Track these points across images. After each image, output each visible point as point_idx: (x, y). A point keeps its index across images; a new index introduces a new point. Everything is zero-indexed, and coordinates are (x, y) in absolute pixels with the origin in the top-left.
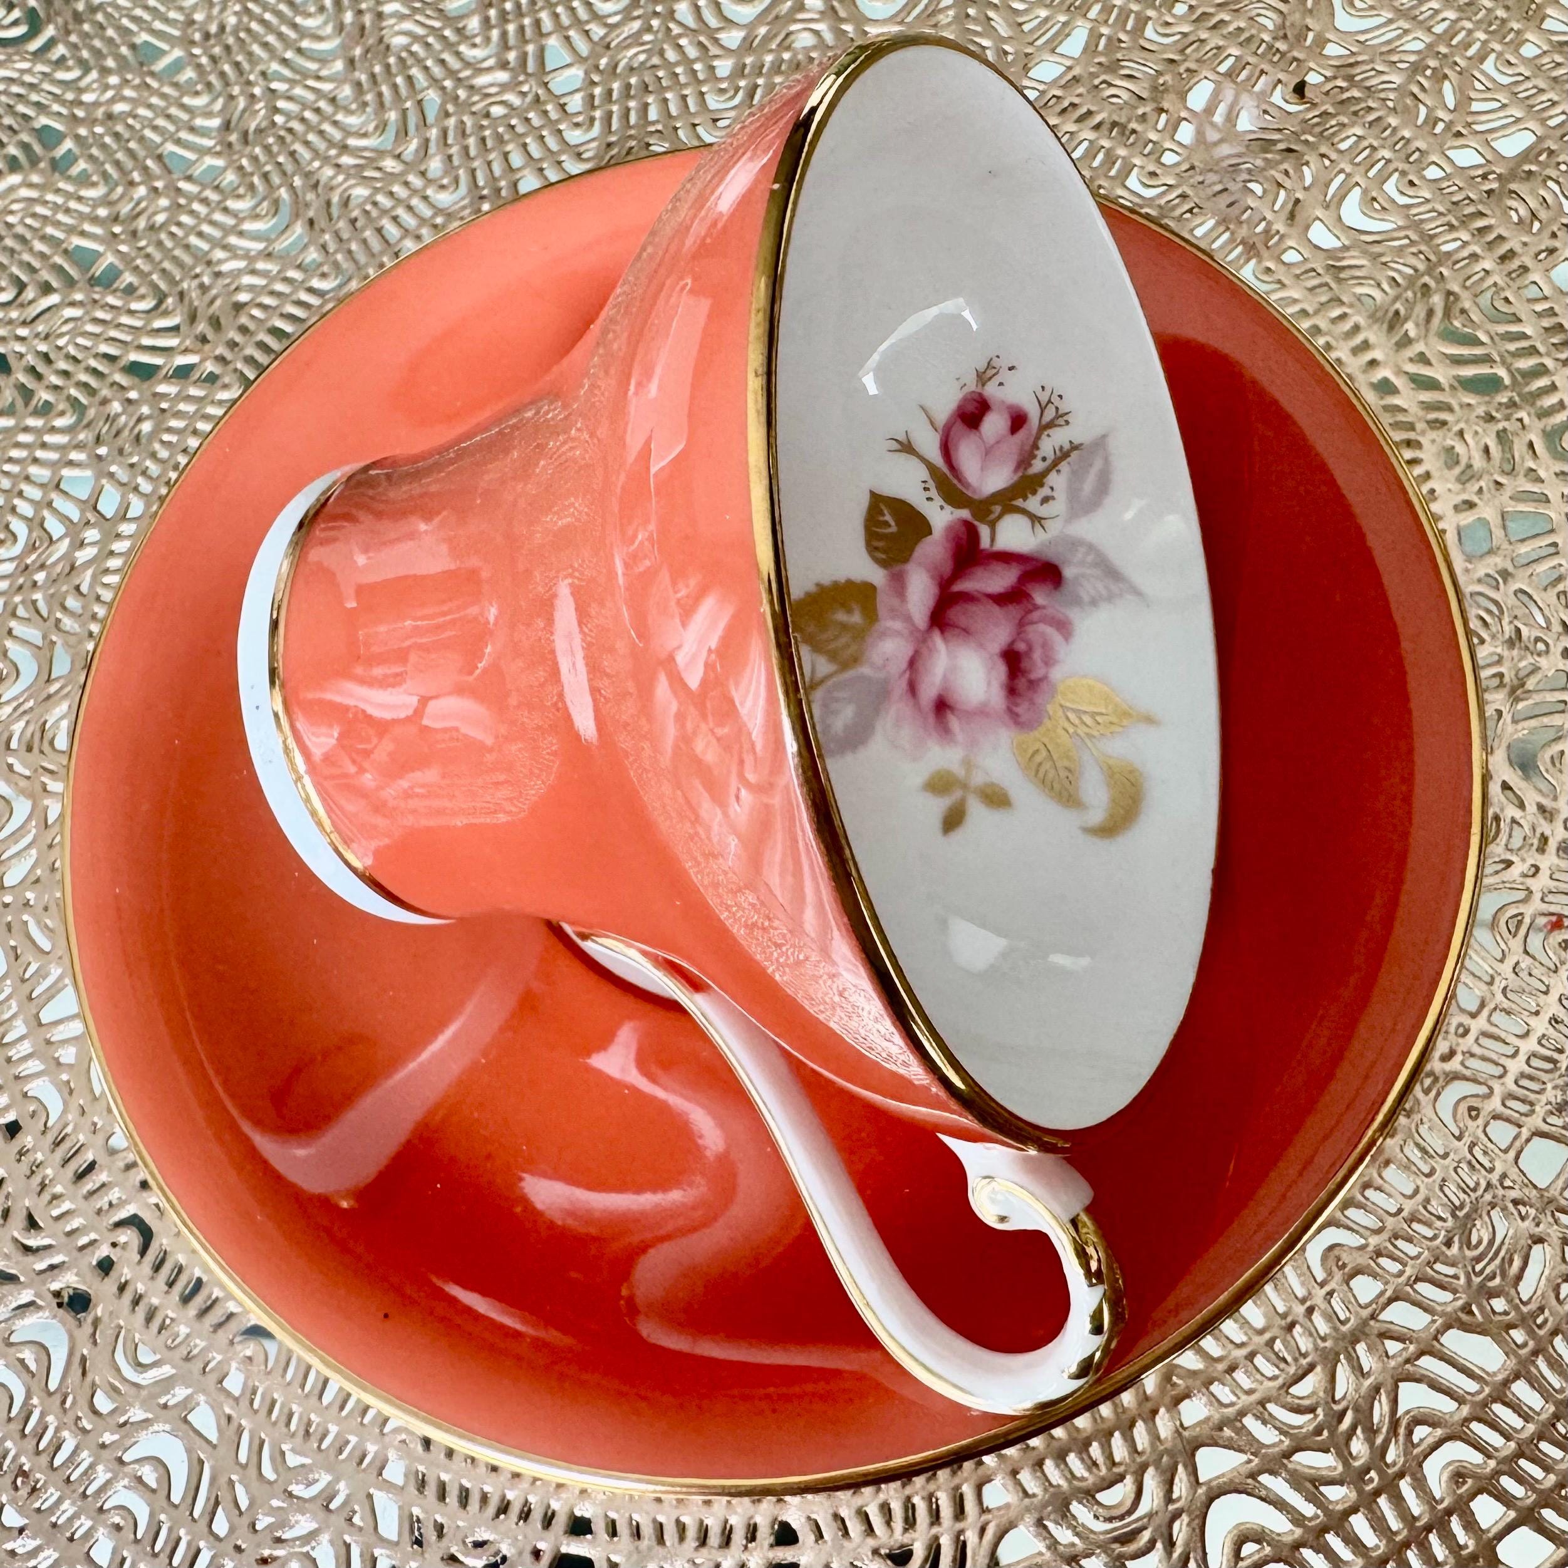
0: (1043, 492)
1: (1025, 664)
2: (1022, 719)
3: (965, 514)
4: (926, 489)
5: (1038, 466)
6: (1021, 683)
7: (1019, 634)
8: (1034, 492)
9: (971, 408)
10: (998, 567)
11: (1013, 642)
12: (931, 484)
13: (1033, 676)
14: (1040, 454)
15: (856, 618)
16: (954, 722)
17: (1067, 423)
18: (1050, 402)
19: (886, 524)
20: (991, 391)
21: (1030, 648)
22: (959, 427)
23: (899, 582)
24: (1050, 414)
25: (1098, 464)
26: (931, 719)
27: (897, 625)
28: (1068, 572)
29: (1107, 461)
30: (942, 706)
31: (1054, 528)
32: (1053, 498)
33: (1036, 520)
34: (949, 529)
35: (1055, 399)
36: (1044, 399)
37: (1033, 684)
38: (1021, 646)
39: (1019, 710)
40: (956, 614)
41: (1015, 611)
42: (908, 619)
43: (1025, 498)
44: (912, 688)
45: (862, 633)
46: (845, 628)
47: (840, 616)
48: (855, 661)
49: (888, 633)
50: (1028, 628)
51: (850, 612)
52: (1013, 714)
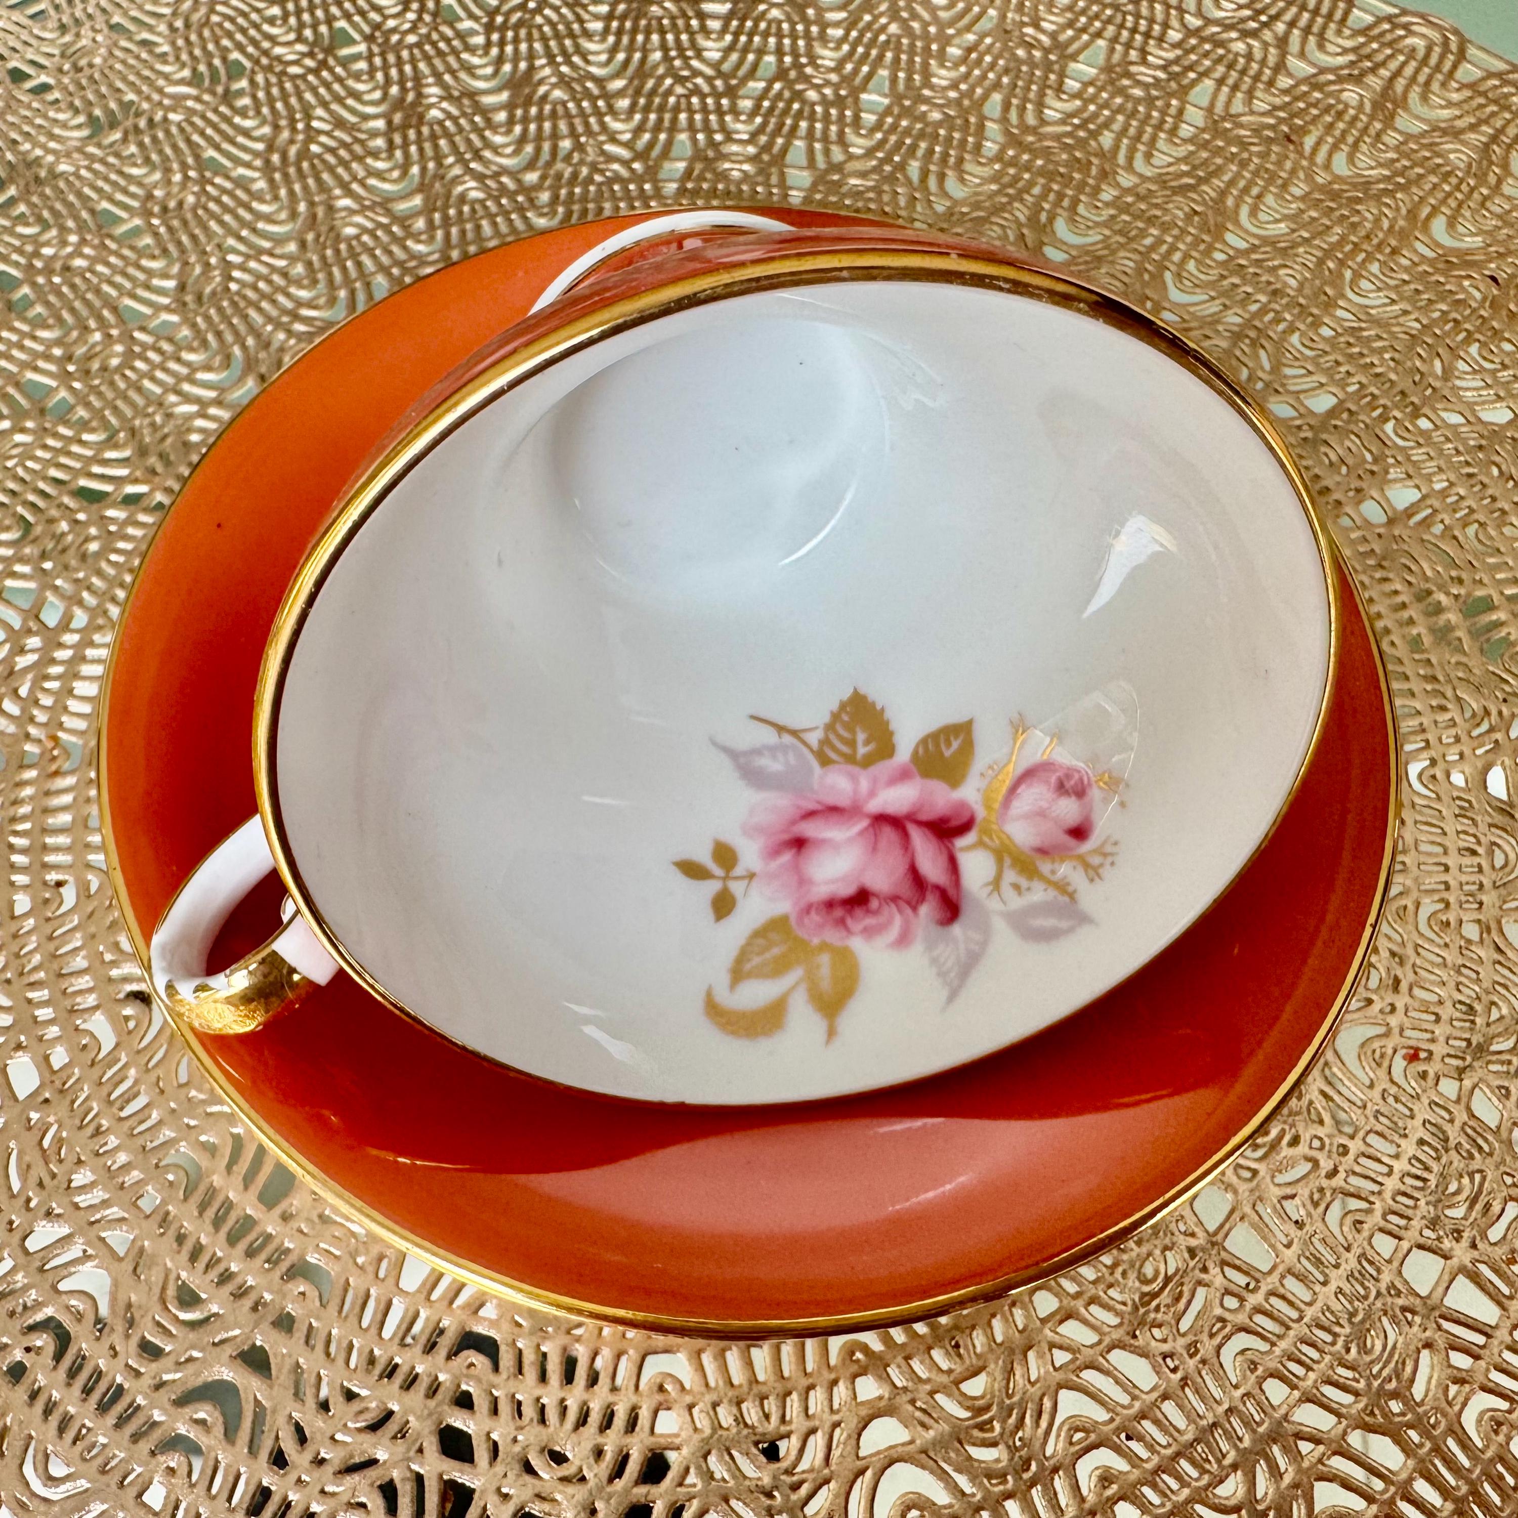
0: (1024, 882)
1: (859, 912)
2: (806, 921)
4: (990, 767)
5: (1045, 867)
6: (839, 912)
7: (885, 899)
9: (1074, 781)
10: (942, 861)
11: (876, 895)
15: (862, 750)
16: (786, 857)
19: (949, 745)
20: (1096, 794)
21: (874, 912)
22: (1054, 777)
23: (903, 775)
25: (1064, 924)
26: (785, 837)
27: (864, 785)
28: (956, 929)
29: (1071, 930)
30: (799, 844)
34: (963, 805)
35: (1109, 860)
37: (841, 922)
38: (874, 904)
39: (813, 913)
40: (888, 834)
41: (906, 890)
42: (872, 794)
44: (810, 815)
45: (850, 759)
46: (852, 744)
47: (861, 737)
48: (825, 761)
49: (854, 779)
50: (893, 906)
51: (867, 742)
52: (808, 909)
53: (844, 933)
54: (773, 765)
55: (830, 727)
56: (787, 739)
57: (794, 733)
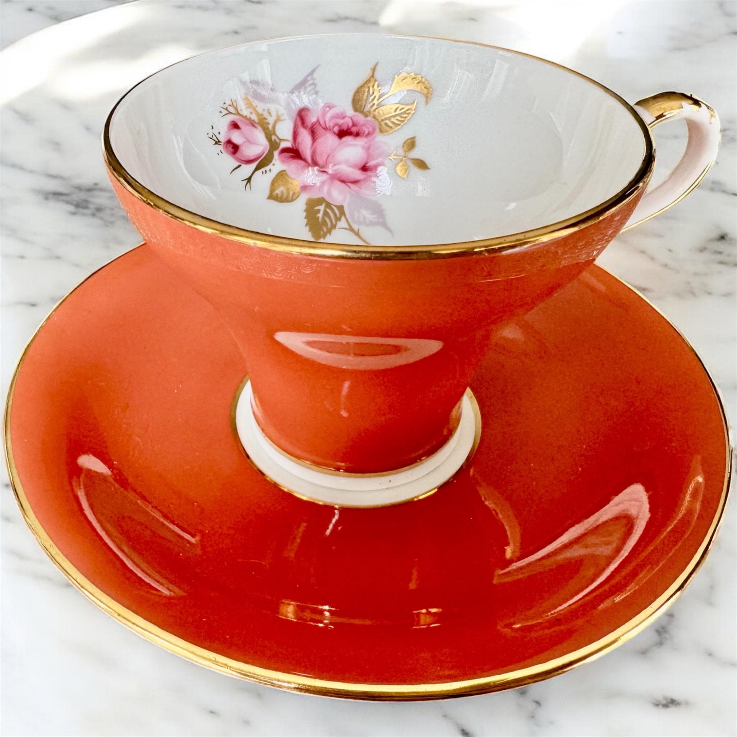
0: (266, 115)
1: (345, 128)
2: (371, 130)
3: (276, 153)
4: (266, 171)
5: (254, 117)
6: (354, 130)
7: (330, 130)
8: (265, 119)
9: (230, 148)
10: (299, 139)
11: (335, 133)
12: (263, 170)
13: (350, 124)
14: (249, 116)
15: (322, 208)
16: (371, 163)
17: (236, 101)
18: (226, 109)
19: (282, 192)
20: (223, 138)
21: (336, 125)
22: (238, 155)
24: (231, 109)
26: (369, 173)
27: (326, 188)
28: (302, 104)
30: (364, 168)
31: (282, 111)
32: (268, 110)
33: (278, 120)
34: (283, 162)
36: (225, 112)
37: (354, 125)
38: (336, 129)
39: (366, 132)
41: (320, 131)
42: (323, 183)
43: (268, 123)
44: (355, 182)
45: (328, 205)
46: (326, 213)
47: (320, 215)
48: (341, 208)
49: (329, 193)
50: (327, 126)
51: (318, 211)
52: (369, 134)
53: (354, 119)
54: (366, 214)
55: (334, 227)
56: (355, 227)
57: (351, 229)
